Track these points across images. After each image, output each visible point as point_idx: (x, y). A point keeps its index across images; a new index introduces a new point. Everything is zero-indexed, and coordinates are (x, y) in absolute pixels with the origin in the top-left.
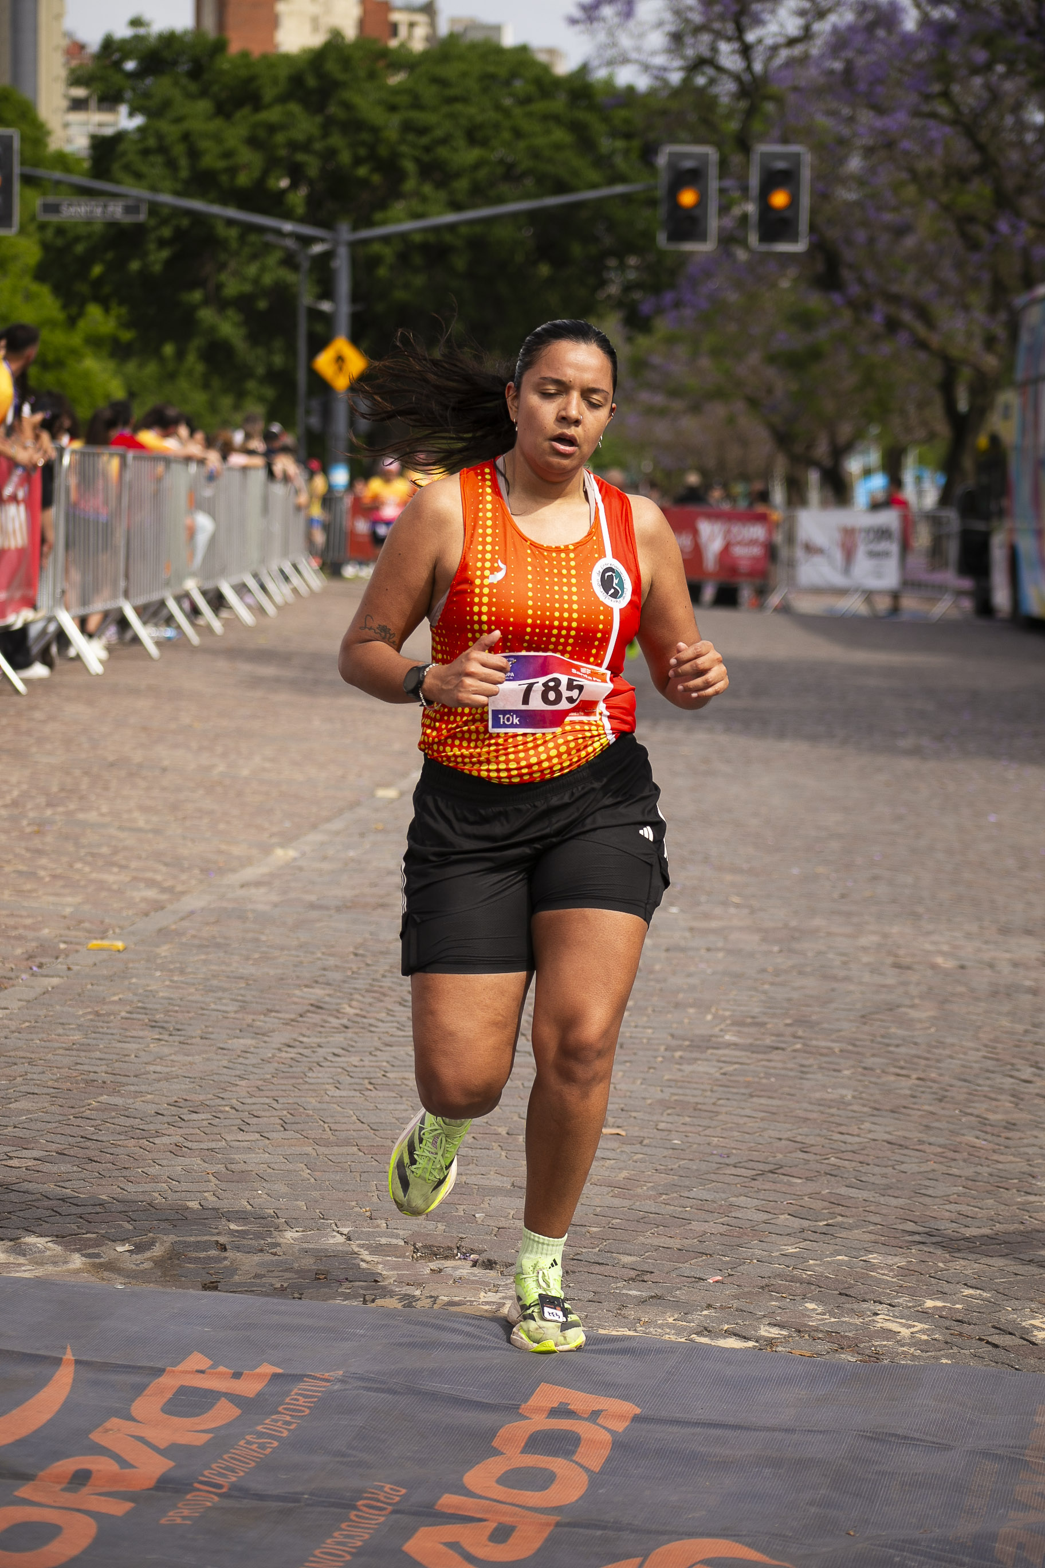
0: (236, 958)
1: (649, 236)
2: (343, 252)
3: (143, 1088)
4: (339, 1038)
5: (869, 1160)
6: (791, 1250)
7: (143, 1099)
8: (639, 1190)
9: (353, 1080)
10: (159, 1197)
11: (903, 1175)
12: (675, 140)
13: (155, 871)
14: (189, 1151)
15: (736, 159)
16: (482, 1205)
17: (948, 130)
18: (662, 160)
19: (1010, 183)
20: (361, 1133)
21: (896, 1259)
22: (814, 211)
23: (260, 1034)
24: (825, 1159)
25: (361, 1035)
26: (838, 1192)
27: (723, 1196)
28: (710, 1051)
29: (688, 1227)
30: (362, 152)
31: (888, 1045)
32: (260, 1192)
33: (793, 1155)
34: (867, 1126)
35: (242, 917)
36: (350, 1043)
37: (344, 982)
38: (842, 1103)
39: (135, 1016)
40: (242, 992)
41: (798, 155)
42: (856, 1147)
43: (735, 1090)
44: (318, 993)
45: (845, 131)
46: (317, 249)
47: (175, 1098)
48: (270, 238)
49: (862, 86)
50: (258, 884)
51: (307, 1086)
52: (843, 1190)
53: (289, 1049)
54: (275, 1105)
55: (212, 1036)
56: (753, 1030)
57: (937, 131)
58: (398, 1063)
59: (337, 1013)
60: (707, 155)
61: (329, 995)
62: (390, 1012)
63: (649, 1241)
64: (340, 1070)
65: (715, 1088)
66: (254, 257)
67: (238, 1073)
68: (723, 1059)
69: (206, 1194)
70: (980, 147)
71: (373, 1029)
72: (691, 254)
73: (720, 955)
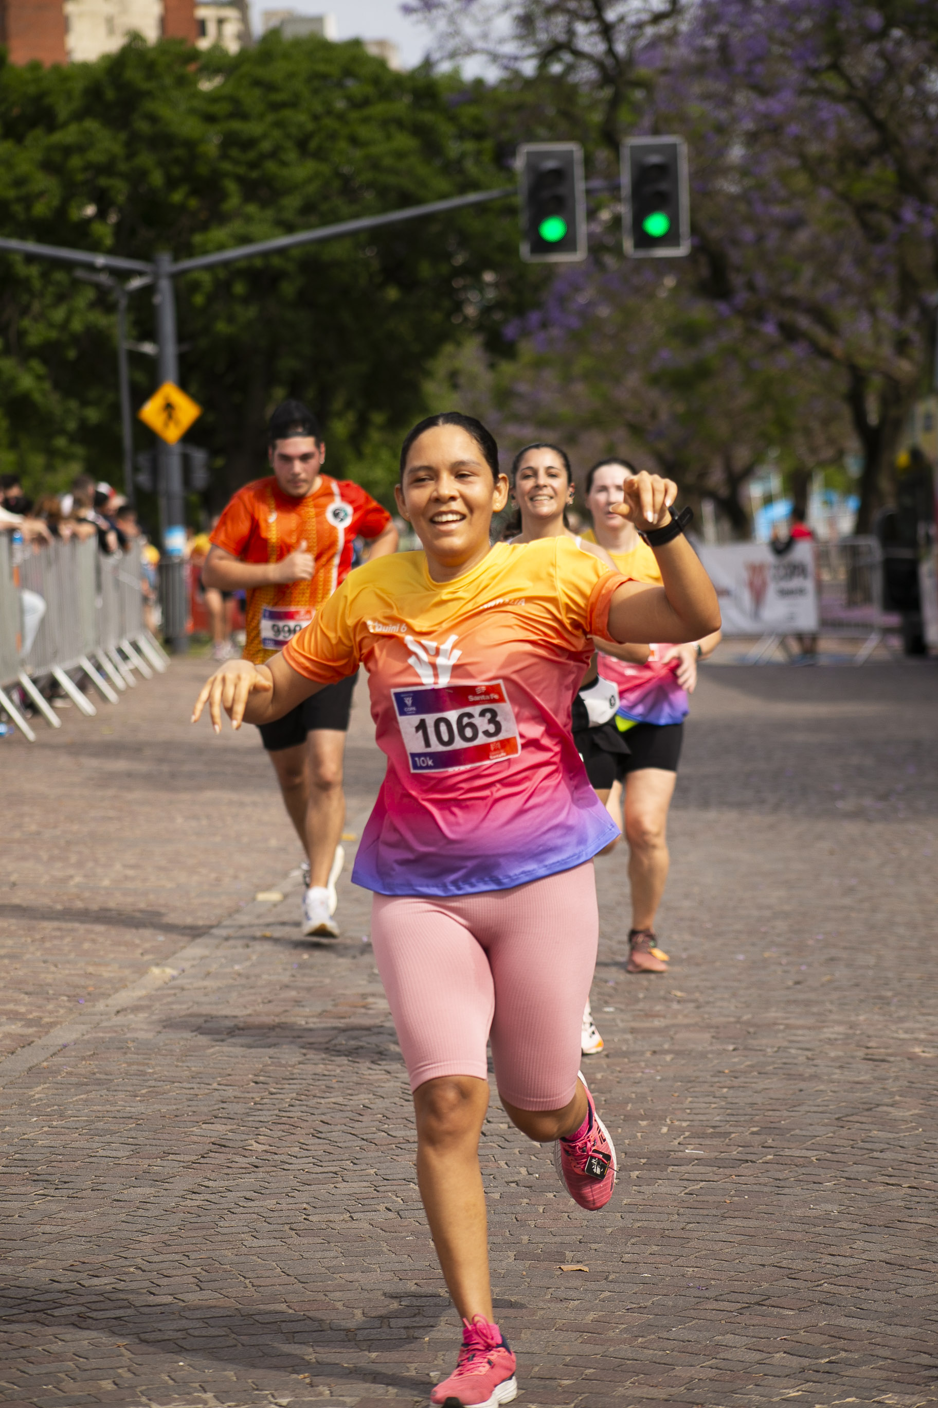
0: (121, 1095)
1: (509, 249)
2: (165, 285)
3: (33, 1252)
4: (249, 1180)
5: (868, 1284)
6: (793, 1394)
7: (34, 1265)
8: (611, 1334)
9: (272, 1227)
10: (67, 1378)
11: (908, 1299)
12: (531, 137)
13: (16, 1002)
14: (94, 1322)
15: (603, 154)
16: (436, 1362)
17: (842, 109)
18: (519, 163)
19: (915, 163)
20: (289, 1287)
21: (915, 1398)
22: (694, 209)
23: (159, 1181)
24: (817, 1286)
25: (273, 1174)
26: (837, 1323)
27: (707, 1334)
28: (670, 1168)
29: (672, 1374)
30: (176, 171)
31: (872, 1150)
32: (181, 1364)
33: (780, 1283)
34: (859, 1244)
35: (123, 1048)
36: (262, 1184)
37: (248, 1114)
38: (827, 1220)
39: (13, 1170)
40: (133, 1134)
41: (674, 147)
42: (850, 1270)
43: (705, 1212)
44: (220, 1128)
45: (723, 115)
46: (136, 283)
47: (71, 1262)
48: (80, 273)
49: (740, 66)
50: (136, 1009)
51: (220, 1238)
52: (843, 1321)
53: (194, 1196)
54: (186, 1261)
55: (104, 1187)
56: (716, 1142)
57: (828, 110)
58: (319, 1204)
59: (244, 1150)
60: (571, 152)
61: (231, 1131)
62: (303, 1146)
63: (630, 1392)
64: (255, 1216)
65: (682, 1210)
66: (61, 298)
67: (139, 1227)
68: (686, 1175)
69: (120, 1371)
70: (879, 125)
71: (286, 1166)
72: (556, 264)
73: (668, 1058)
